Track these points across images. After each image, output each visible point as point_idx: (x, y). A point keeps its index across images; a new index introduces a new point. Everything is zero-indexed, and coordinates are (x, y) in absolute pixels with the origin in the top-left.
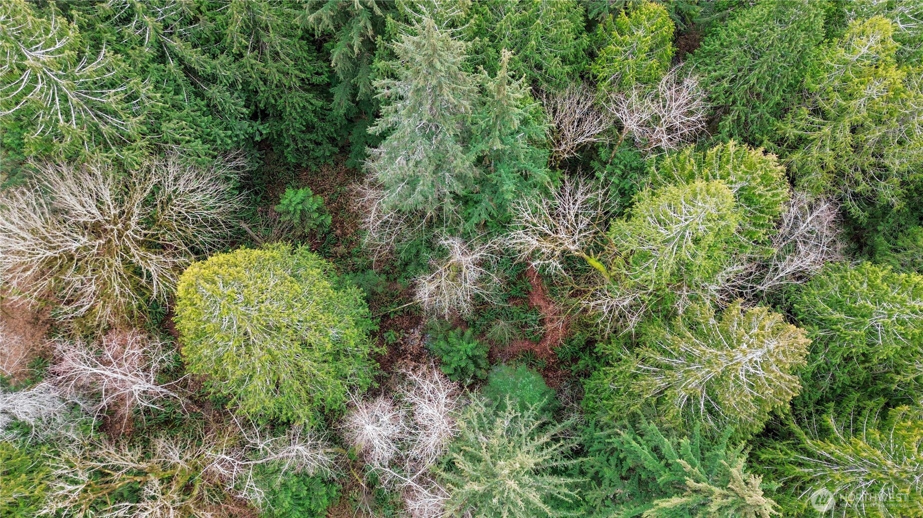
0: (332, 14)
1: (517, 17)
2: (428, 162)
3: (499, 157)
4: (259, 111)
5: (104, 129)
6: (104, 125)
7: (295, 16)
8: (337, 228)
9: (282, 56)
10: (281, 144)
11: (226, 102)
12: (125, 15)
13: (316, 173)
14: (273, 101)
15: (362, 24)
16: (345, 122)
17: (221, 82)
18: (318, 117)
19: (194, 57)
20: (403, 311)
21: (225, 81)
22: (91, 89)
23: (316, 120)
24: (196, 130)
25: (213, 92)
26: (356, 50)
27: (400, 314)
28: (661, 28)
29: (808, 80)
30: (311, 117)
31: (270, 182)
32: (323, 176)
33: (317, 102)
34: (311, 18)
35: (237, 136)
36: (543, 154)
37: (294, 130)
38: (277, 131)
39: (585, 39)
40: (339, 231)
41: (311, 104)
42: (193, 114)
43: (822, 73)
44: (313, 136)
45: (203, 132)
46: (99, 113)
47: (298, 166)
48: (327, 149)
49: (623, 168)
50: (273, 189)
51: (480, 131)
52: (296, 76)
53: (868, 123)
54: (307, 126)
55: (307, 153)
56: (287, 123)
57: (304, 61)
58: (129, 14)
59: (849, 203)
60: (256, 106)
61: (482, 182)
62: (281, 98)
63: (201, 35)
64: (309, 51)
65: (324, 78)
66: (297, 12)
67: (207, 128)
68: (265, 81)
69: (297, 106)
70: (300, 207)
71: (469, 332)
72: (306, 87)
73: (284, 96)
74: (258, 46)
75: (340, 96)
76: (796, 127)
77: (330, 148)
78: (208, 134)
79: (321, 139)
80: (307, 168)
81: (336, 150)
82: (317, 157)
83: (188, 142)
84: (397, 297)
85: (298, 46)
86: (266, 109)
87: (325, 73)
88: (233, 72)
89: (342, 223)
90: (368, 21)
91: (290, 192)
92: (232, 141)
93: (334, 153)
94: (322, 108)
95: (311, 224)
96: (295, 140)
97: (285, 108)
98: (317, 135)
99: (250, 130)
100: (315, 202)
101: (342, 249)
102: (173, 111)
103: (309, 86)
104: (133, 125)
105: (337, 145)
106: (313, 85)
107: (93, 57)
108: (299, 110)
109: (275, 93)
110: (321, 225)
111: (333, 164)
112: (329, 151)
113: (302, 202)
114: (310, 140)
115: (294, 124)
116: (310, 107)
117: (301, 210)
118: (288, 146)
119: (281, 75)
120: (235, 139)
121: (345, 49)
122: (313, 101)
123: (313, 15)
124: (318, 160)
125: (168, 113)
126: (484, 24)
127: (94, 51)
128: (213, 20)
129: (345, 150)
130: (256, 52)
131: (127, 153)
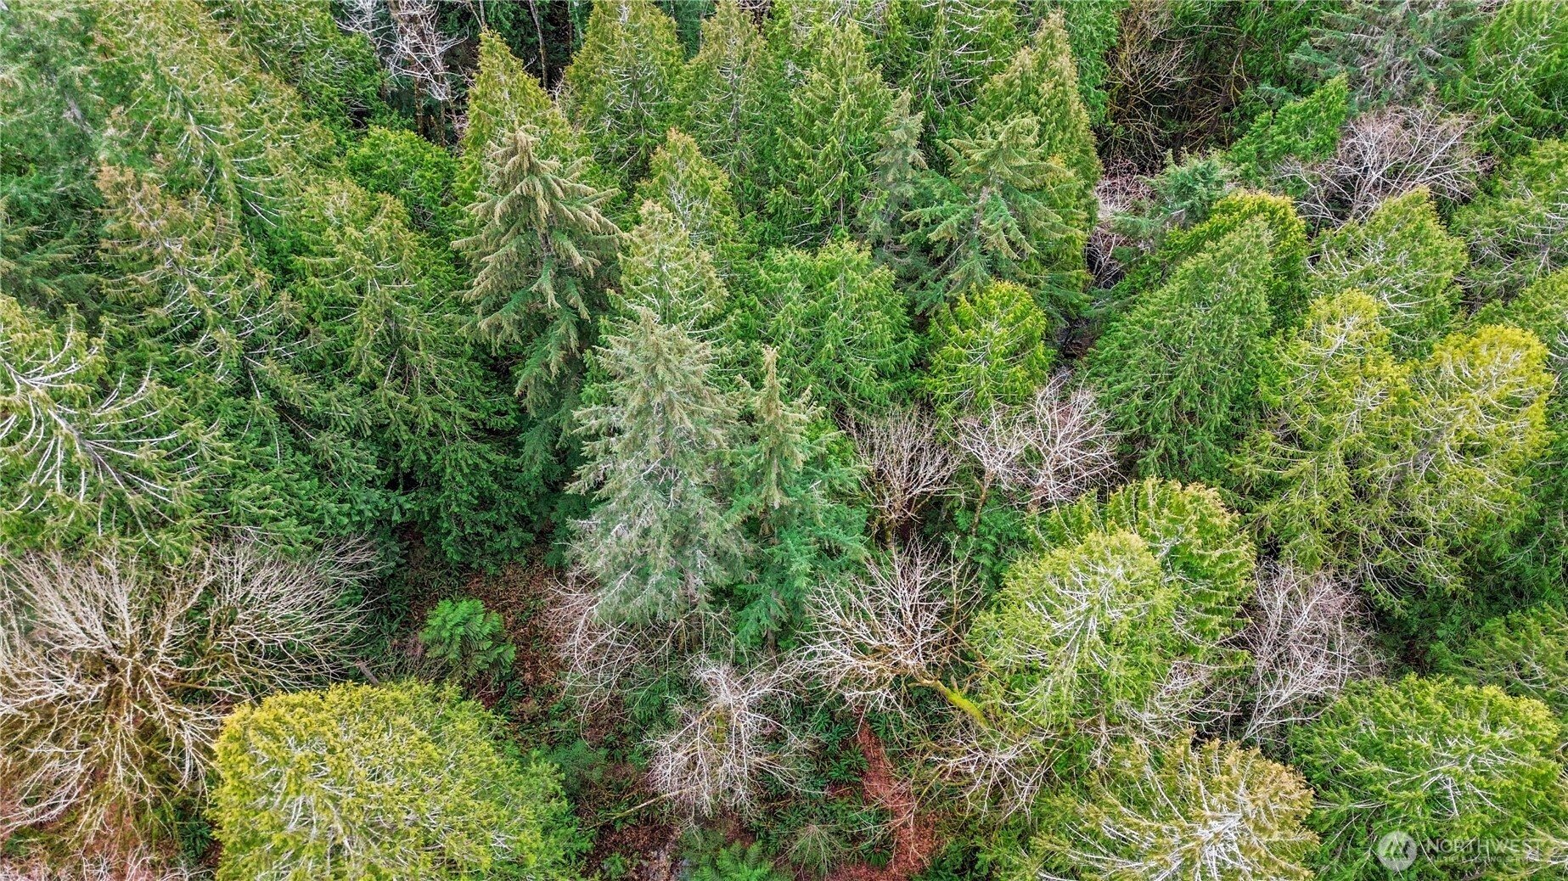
0: (517, 317)
1: (802, 309)
2: (661, 529)
3: (783, 519)
4: (400, 475)
5: (132, 499)
6: (132, 494)
7: (461, 324)
8: (525, 670)
9: (440, 384)
10: (437, 531)
11: (343, 458)
12: (190, 327)
13: (496, 578)
14: (424, 458)
15: (561, 330)
16: (543, 489)
17: (336, 426)
18: (501, 484)
19: (295, 387)
20: (638, 817)
21: (344, 423)
22: (119, 438)
23: (496, 487)
24: (291, 503)
25: (324, 442)
26: (554, 370)
27: (633, 821)
28: (1023, 318)
29: (1264, 388)
30: (486, 481)
31: (416, 597)
32: (507, 583)
33: (497, 457)
34: (483, 325)
35: (360, 512)
36: (858, 516)
37: (459, 505)
38: (430, 510)
39: (912, 341)
40: (528, 676)
41: (489, 462)
42: (286, 476)
43: (1283, 378)
44: (491, 516)
45: (301, 506)
46: (130, 476)
47: (465, 567)
48: (515, 536)
49: (994, 539)
50: (421, 608)
51: (746, 476)
52: (463, 417)
53: (1369, 448)
54: (481, 498)
55: (481, 544)
56: (446, 493)
57: (476, 393)
58: (196, 327)
59: (1372, 586)
60: (397, 468)
61: (761, 566)
62: (438, 452)
63: (311, 356)
64: (486, 379)
65: (511, 420)
66: (464, 318)
67: (310, 499)
68: (412, 427)
69: (463, 464)
70: (461, 630)
71: (755, 849)
72: (480, 434)
73: (443, 450)
74: (403, 373)
75: (534, 446)
76: (1258, 461)
77: (520, 534)
78: (311, 511)
79: (505, 519)
80: (481, 571)
81: (530, 537)
82: (499, 552)
83: (275, 519)
84: (629, 790)
85: (466, 369)
86: (412, 473)
87: (511, 412)
88: (358, 410)
89: (534, 661)
90: (571, 326)
91: (444, 607)
92: (351, 521)
93: (528, 544)
94: (506, 468)
95: (478, 661)
96: (460, 524)
97: (443, 470)
98: (498, 513)
99: (382, 504)
100: (486, 623)
101: (532, 706)
102: (253, 471)
103: (484, 432)
104: (181, 492)
105: (532, 530)
106: (490, 431)
107: (130, 388)
108: (466, 471)
109: (427, 444)
110: (496, 664)
111: (524, 562)
112: (518, 539)
113: (466, 621)
114: (487, 522)
115: (458, 496)
116: (484, 466)
117: (462, 637)
118: (449, 532)
119: (438, 415)
120: (358, 518)
121: (537, 370)
122: (492, 456)
123: (487, 320)
124: (498, 557)
125: (246, 475)
126: (753, 322)
127: (131, 381)
128: (330, 333)
129: (544, 537)
130: (398, 381)
131: (164, 537)
